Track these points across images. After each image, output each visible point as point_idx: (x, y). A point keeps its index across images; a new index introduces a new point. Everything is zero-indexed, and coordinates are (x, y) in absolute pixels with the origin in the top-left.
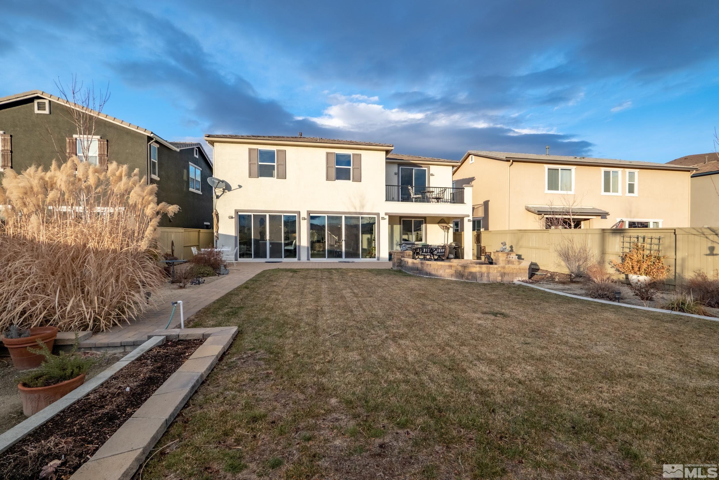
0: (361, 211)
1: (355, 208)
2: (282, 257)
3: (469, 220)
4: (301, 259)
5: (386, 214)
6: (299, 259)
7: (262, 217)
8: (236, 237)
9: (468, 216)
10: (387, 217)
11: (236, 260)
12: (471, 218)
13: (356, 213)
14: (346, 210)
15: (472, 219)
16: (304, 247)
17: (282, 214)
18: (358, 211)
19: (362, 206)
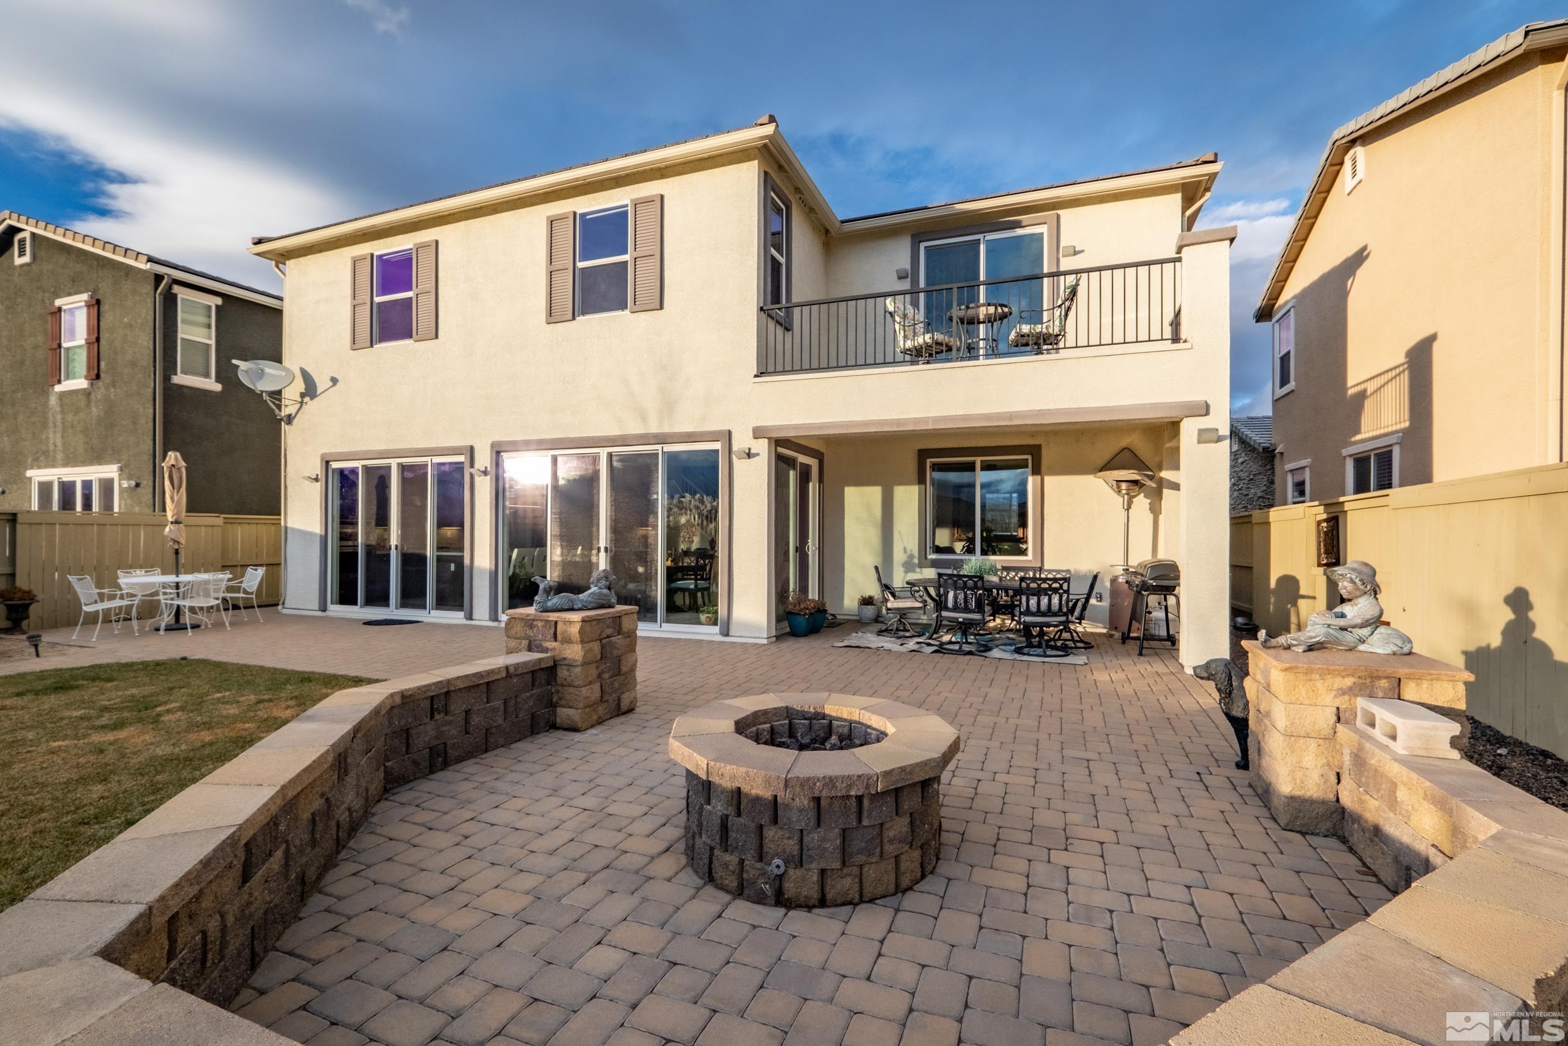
0: (666, 429)
1: (644, 418)
2: (423, 606)
3: (1207, 436)
4: (475, 616)
5: (758, 433)
6: (470, 617)
7: (381, 472)
8: (324, 539)
9: (1205, 410)
10: (762, 447)
11: (324, 609)
12: (1221, 422)
13: (644, 439)
14: (612, 430)
15: (1225, 430)
16: (482, 571)
17: (428, 459)
18: (654, 428)
19: (668, 406)
